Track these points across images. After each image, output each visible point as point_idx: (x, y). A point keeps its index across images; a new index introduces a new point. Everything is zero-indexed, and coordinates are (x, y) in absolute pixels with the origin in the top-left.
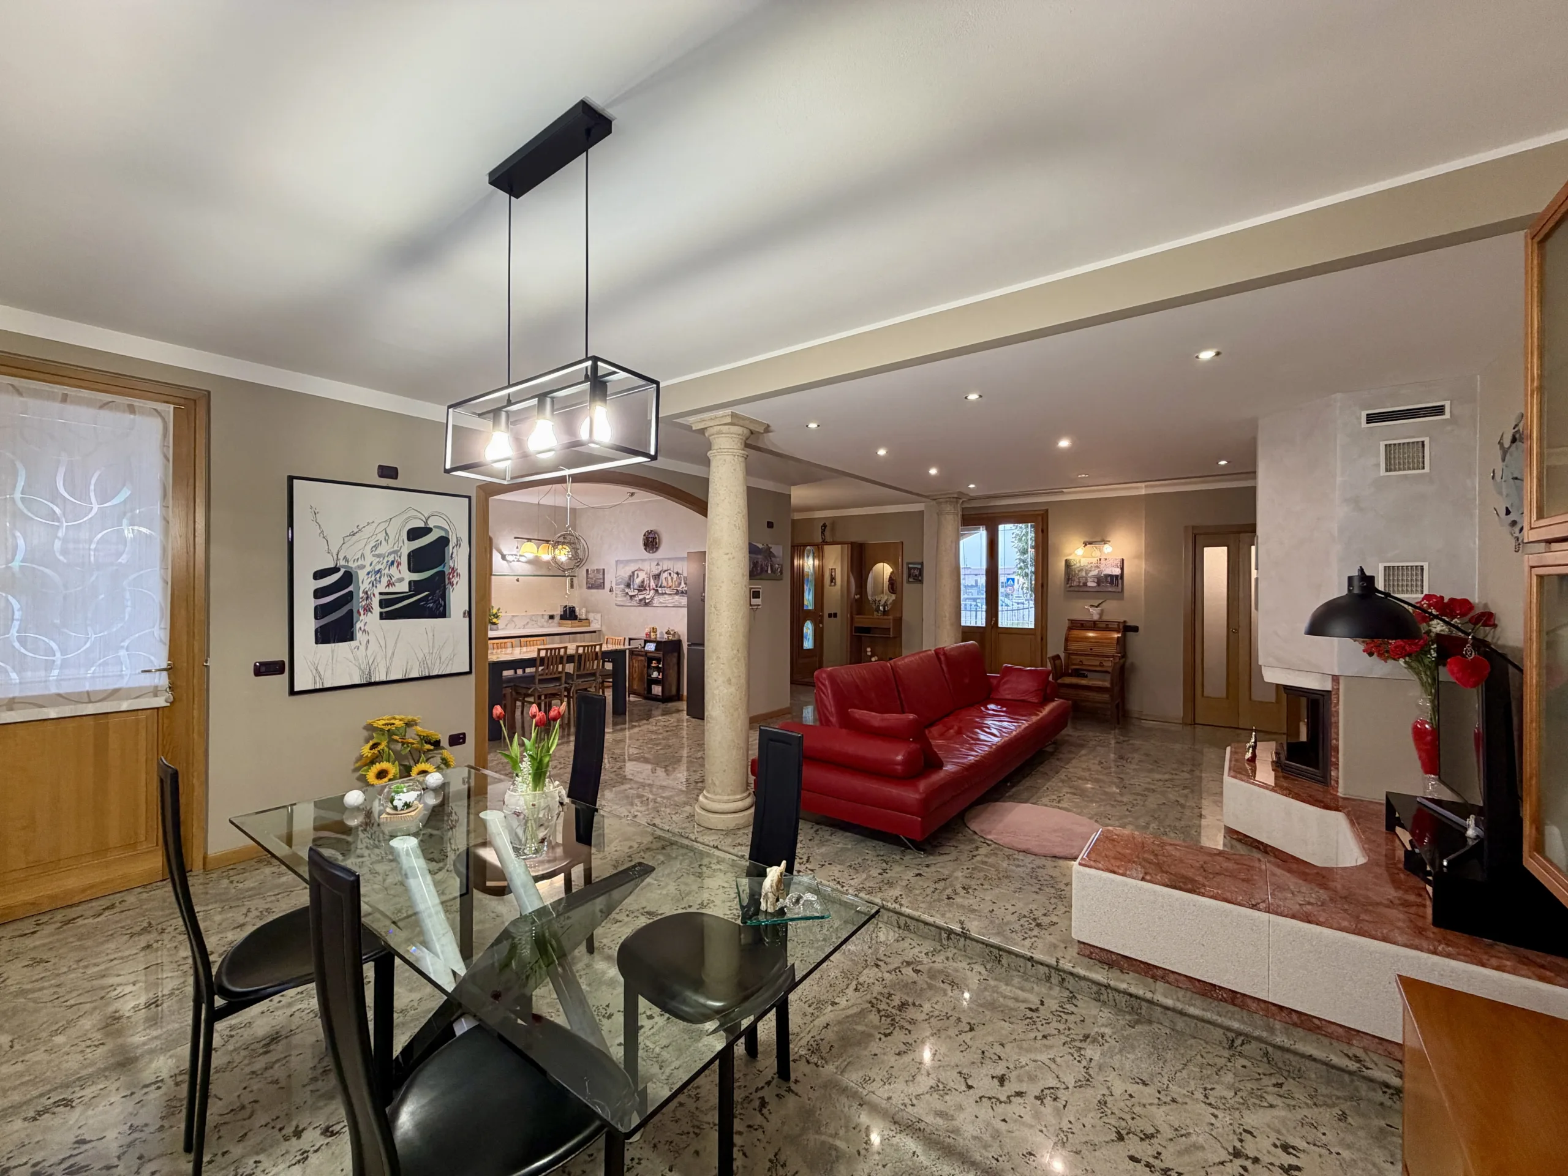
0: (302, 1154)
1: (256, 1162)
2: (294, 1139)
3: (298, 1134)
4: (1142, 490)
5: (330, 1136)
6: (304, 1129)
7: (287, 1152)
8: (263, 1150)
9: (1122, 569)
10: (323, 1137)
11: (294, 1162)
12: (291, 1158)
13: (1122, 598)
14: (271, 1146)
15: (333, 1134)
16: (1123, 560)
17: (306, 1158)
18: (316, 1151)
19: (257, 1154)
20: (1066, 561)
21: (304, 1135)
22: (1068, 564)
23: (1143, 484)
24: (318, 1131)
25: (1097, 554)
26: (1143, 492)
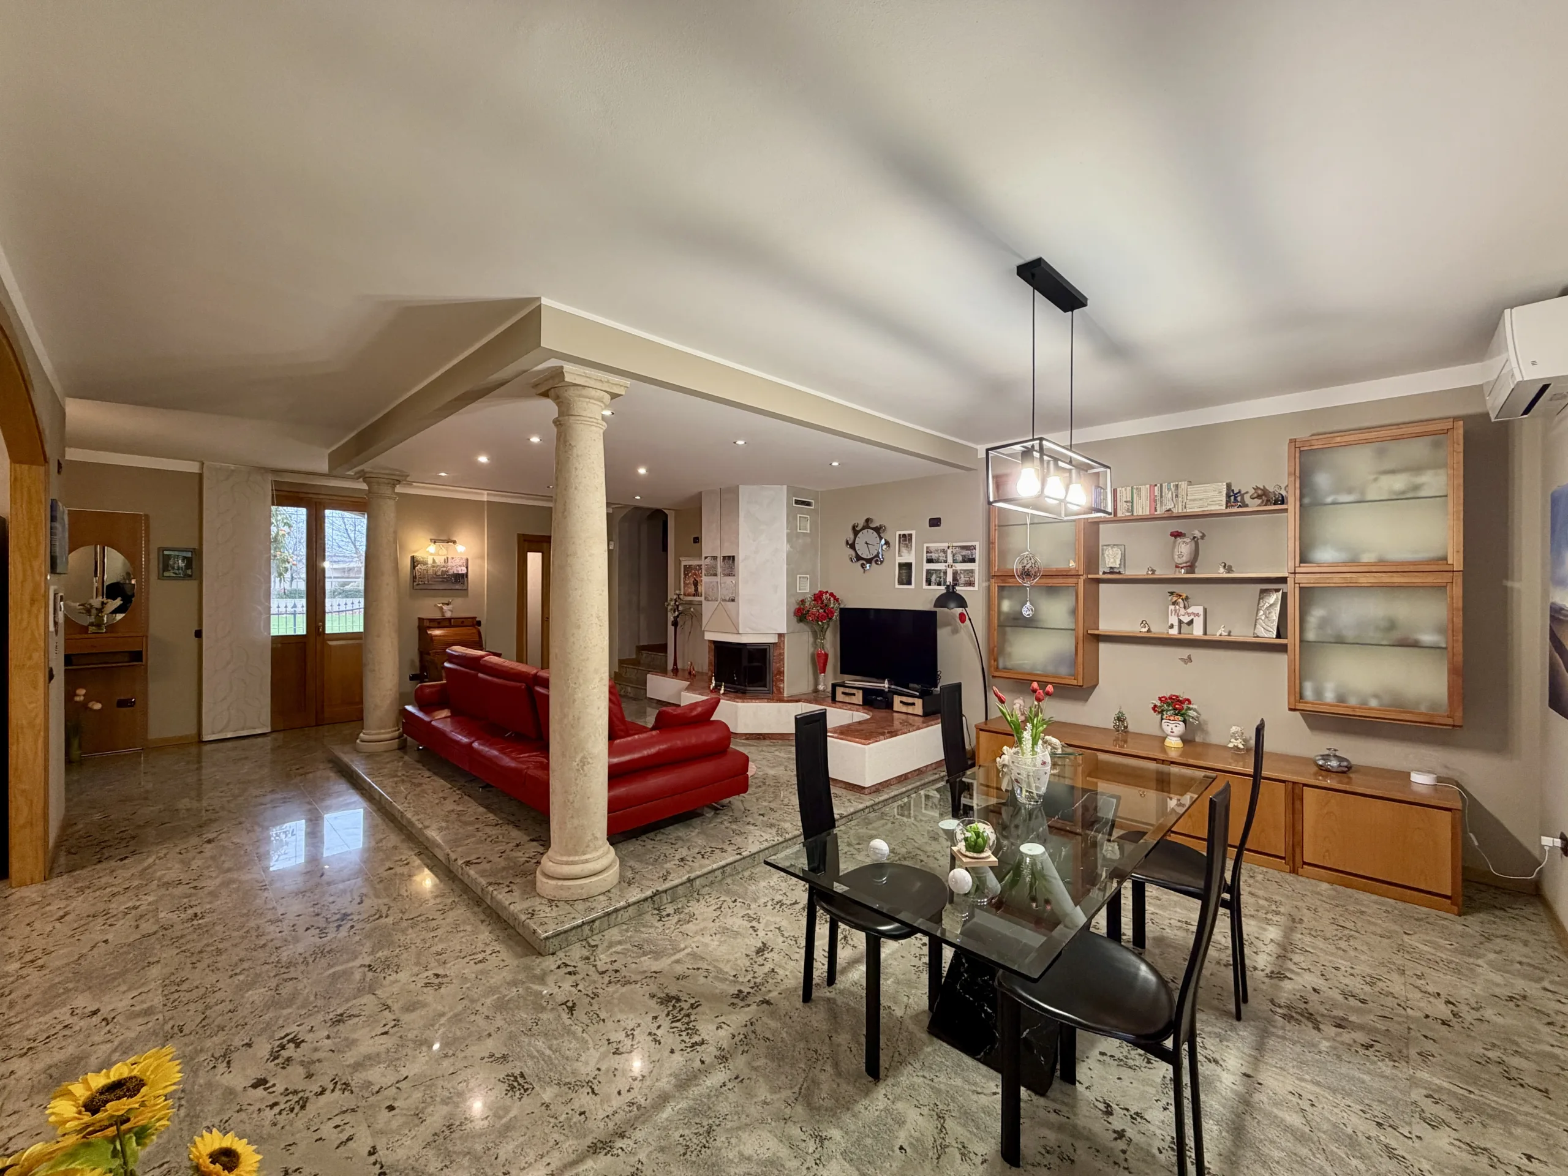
0: (1135, 1119)
1: (1161, 1152)
2: (1127, 1134)
3: (1120, 1135)
4: (484, 497)
5: (1111, 1107)
6: (1115, 1132)
7: (1140, 1132)
8: (1149, 1153)
9: (467, 568)
10: (1114, 1112)
11: (1144, 1121)
12: (1144, 1127)
13: (467, 595)
14: (1142, 1149)
15: (1108, 1106)
16: (467, 560)
17: (1137, 1114)
18: (1127, 1110)
19: (1153, 1156)
20: (413, 558)
21: (1119, 1128)
22: (414, 562)
23: (486, 492)
24: (1110, 1119)
25: (443, 551)
26: (485, 498)
